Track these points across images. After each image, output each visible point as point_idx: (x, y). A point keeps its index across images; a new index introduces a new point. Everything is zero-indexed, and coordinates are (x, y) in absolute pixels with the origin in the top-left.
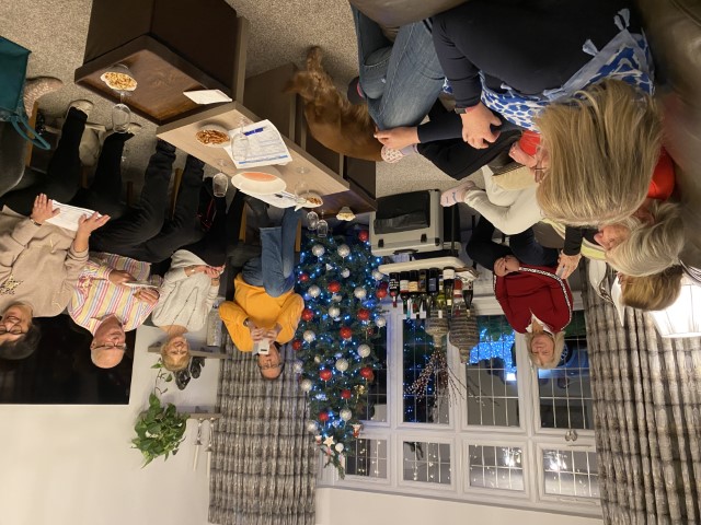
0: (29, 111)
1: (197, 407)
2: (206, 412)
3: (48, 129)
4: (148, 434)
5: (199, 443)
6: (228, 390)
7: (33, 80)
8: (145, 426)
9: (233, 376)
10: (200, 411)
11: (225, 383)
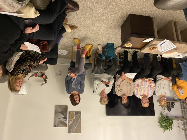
0: (117, 55)
1: (176, 117)
2: (179, 118)
3: (121, 57)
4: (162, 124)
5: (179, 127)
6: (185, 111)
7: (116, 48)
8: (161, 122)
9: (185, 107)
10: (177, 118)
11: (183, 110)
